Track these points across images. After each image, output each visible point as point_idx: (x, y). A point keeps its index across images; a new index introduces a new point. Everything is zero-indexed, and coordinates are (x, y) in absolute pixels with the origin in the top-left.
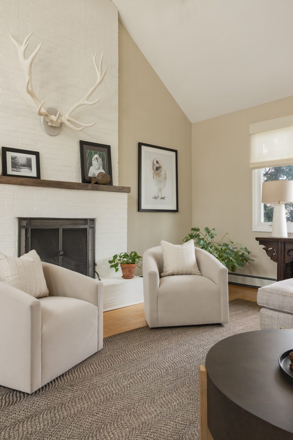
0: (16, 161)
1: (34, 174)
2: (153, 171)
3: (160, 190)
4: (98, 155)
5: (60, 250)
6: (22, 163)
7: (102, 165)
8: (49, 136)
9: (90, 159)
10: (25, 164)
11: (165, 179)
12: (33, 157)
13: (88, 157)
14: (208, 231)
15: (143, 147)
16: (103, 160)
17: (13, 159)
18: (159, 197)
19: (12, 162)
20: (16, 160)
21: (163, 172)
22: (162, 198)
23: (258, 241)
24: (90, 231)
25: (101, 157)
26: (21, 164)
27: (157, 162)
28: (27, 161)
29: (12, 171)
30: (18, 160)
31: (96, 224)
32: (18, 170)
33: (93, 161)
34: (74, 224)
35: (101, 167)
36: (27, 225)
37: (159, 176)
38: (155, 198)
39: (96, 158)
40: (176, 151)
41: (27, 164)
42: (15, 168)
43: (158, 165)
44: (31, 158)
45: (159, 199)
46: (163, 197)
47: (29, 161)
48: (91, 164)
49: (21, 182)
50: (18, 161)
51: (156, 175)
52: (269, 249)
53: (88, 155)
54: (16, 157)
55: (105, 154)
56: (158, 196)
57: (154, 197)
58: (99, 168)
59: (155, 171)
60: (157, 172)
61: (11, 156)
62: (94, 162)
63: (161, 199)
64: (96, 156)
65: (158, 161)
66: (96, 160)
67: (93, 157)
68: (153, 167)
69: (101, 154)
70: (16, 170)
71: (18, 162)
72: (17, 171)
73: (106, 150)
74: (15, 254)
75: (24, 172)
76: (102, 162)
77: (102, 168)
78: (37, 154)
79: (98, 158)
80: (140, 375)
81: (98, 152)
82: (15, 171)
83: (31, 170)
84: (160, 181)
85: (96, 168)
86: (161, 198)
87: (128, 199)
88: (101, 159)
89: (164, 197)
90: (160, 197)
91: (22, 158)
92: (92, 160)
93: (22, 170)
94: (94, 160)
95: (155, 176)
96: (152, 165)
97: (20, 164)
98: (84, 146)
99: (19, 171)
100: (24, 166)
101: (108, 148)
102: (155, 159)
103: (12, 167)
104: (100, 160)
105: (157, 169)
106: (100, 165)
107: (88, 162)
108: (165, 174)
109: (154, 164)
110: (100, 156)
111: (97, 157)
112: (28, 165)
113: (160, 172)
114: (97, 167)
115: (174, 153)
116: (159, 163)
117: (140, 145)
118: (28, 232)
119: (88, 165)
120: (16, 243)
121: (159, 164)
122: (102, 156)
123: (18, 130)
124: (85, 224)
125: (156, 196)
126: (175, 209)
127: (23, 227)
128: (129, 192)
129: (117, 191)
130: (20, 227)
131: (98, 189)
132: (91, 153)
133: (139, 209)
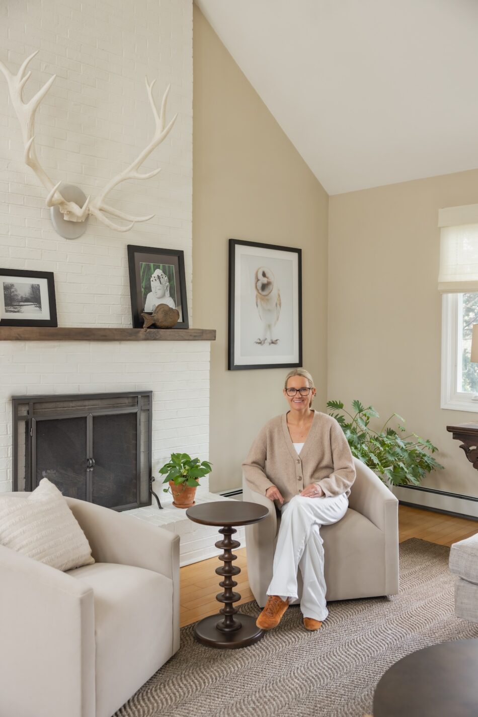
0: (13, 292)
1: (44, 314)
2: (255, 292)
3: (269, 326)
4: (161, 271)
5: (88, 457)
6: (24, 296)
7: (168, 288)
8: (65, 240)
9: (146, 279)
10: (29, 298)
11: (278, 305)
12: (43, 283)
13: (143, 276)
14: (359, 407)
15: (238, 248)
16: (170, 280)
17: (8, 288)
18: (266, 341)
19: (5, 295)
20: (12, 290)
21: (274, 293)
22: (273, 343)
23: (452, 433)
24: (142, 418)
25: (167, 274)
26: (22, 297)
27: (264, 275)
28: (33, 291)
29: (7, 311)
30: (16, 291)
31: (153, 402)
32: (16, 310)
33: (151, 282)
34: (114, 407)
35: (168, 294)
36: (28, 413)
37: (268, 300)
38: (260, 343)
39: (159, 277)
40: (299, 251)
41: (32, 297)
42: (13, 306)
43: (265, 280)
44: (38, 285)
45: (266, 345)
46: (274, 339)
47: (36, 290)
48: (148, 289)
50: (15, 293)
51: (262, 299)
52: (471, 448)
53: (144, 273)
54: (12, 285)
55: (174, 268)
56: (266, 339)
57: (259, 341)
58: (163, 296)
59: (260, 291)
60: (264, 293)
61: (4, 283)
62: (155, 284)
63: (270, 344)
64: (158, 272)
65: (266, 272)
66: (158, 280)
67: (153, 276)
68: (256, 284)
69: (167, 268)
70: (13, 310)
71: (16, 295)
72: (16, 312)
73: (176, 259)
74: (7, 469)
75: (29, 312)
76: (168, 283)
77: (169, 295)
78: (49, 276)
79: (161, 277)
80: (252, 705)
81: (161, 265)
82: (11, 311)
83: (40, 307)
84: (269, 310)
85: (158, 296)
86: (270, 342)
87: (210, 352)
88: (166, 278)
89: (277, 340)
90: (269, 340)
91: (23, 285)
92: (151, 280)
93: (24, 309)
94: (154, 281)
95: (259, 301)
96: (253, 280)
97: (19, 298)
98: (137, 255)
99: (18, 312)
100: (27, 300)
101: (179, 255)
102: (259, 269)
103: (6, 305)
104: (165, 279)
105: (264, 287)
106: (165, 288)
107: (143, 284)
108: (279, 296)
109: (257, 279)
110: (164, 272)
111: (160, 275)
112: (35, 298)
113: (270, 293)
114: (160, 293)
115: (296, 255)
116: (267, 275)
117: (232, 243)
118: (32, 427)
119: (143, 290)
120: (9, 449)
121: (267, 278)
122: (169, 272)
124: (133, 406)
125: (261, 339)
126: (297, 361)
127: (22, 418)
128: (214, 338)
129: (191, 338)
130: (16, 419)
131: (157, 337)
132: (149, 268)
133: (230, 366)
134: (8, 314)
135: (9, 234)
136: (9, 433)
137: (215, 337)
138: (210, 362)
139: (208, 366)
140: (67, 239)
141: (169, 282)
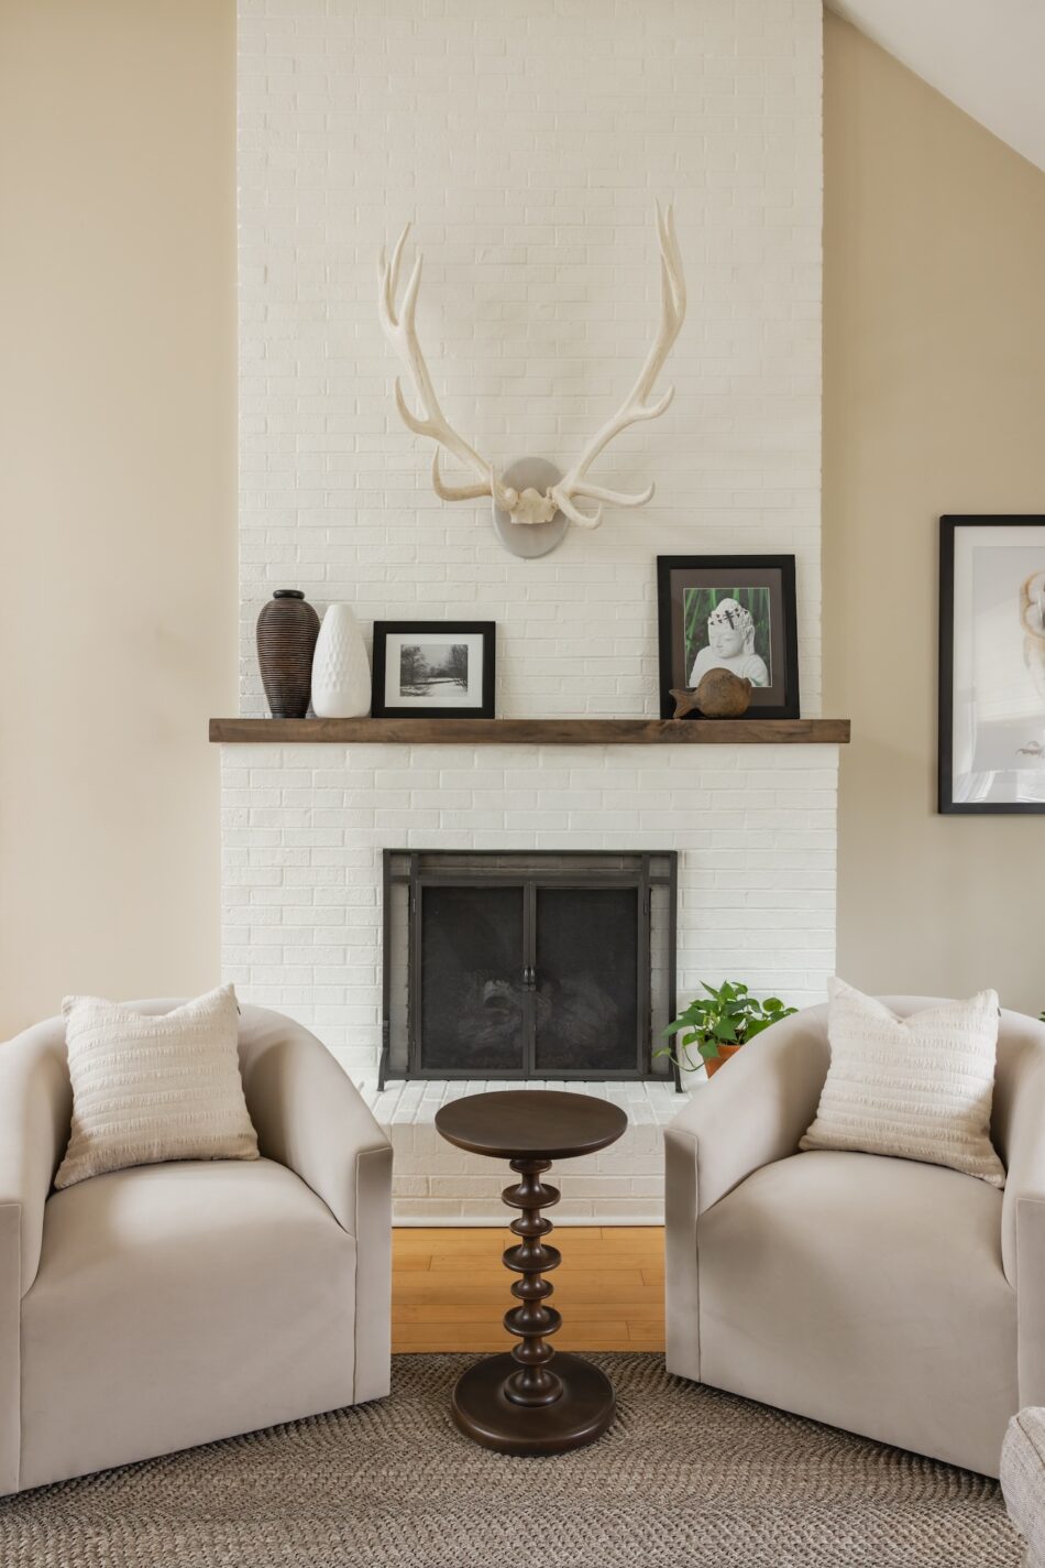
0: (417, 660)
1: (473, 698)
4: (736, 602)
5: (525, 965)
6: (437, 667)
7: (752, 638)
8: (522, 560)
9: (695, 621)
10: (446, 669)
12: (475, 643)
13: (690, 615)
15: (964, 534)
16: (756, 620)
17: (407, 655)
19: (403, 667)
20: (416, 657)
26: (433, 669)
28: (454, 657)
29: (403, 694)
30: (423, 658)
32: (419, 692)
33: (711, 626)
35: (750, 647)
39: (728, 614)
41: (451, 669)
42: (413, 684)
44: (467, 646)
47: (460, 655)
48: (702, 640)
49: (390, 734)
50: (422, 662)
53: (692, 607)
54: (417, 649)
55: (770, 594)
58: (739, 652)
61: (402, 646)
62: (718, 630)
64: (729, 604)
66: (726, 623)
67: (713, 613)
69: (751, 595)
70: (414, 691)
71: (422, 665)
72: (418, 695)
73: (776, 573)
75: (444, 695)
76: (751, 627)
77: (752, 650)
78: (487, 630)
79: (734, 613)
81: (736, 590)
82: (411, 694)
83: (466, 685)
85: (725, 653)
87: (839, 770)
88: (747, 616)
91: (435, 648)
92: (708, 622)
93: (435, 689)
94: (716, 623)
95: (1032, 652)
97: (428, 670)
98: (675, 574)
99: (424, 694)
100: (442, 674)
101: (784, 565)
103: (403, 682)
104: (744, 619)
106: (744, 637)
107: (686, 632)
109: (1029, 600)
110: (744, 603)
111: (730, 611)
112: (457, 670)
114: (729, 647)
117: (947, 526)
119: (686, 643)
122: (756, 601)
123: (415, 558)
127: (402, 880)
128: (843, 738)
129: (778, 737)
130: (390, 881)
131: (690, 737)
132: (705, 597)
133: (944, 803)
134: (405, 698)
135: (417, 561)
136: (378, 903)
137: (848, 736)
138: (837, 790)
139: (832, 801)
140: (526, 558)
141: (755, 622)
